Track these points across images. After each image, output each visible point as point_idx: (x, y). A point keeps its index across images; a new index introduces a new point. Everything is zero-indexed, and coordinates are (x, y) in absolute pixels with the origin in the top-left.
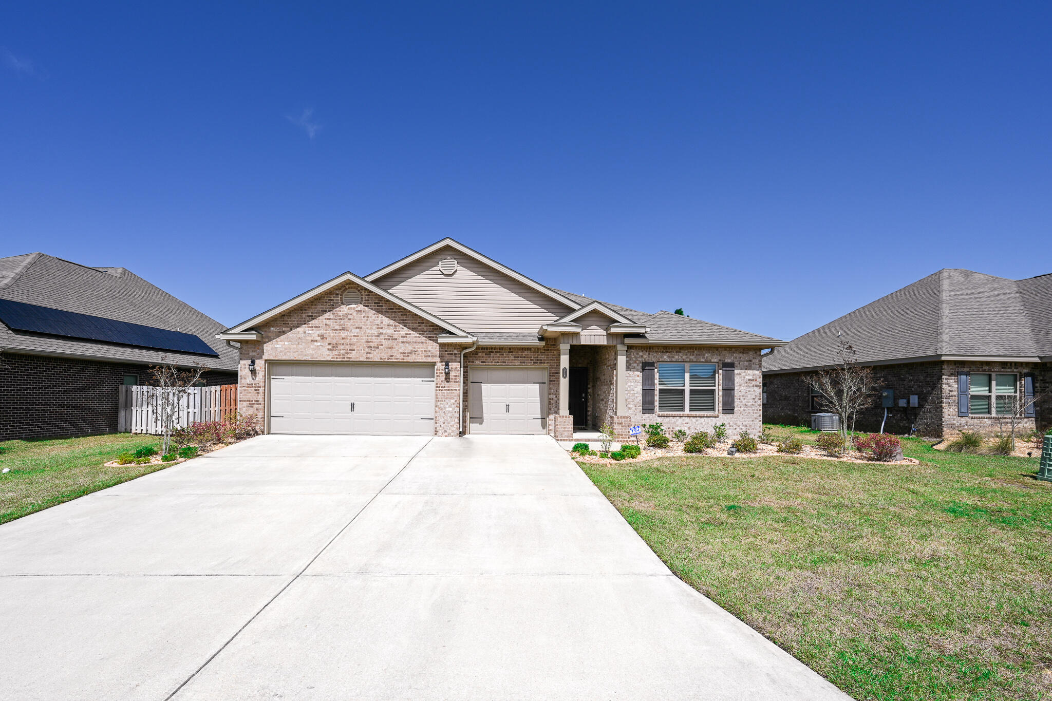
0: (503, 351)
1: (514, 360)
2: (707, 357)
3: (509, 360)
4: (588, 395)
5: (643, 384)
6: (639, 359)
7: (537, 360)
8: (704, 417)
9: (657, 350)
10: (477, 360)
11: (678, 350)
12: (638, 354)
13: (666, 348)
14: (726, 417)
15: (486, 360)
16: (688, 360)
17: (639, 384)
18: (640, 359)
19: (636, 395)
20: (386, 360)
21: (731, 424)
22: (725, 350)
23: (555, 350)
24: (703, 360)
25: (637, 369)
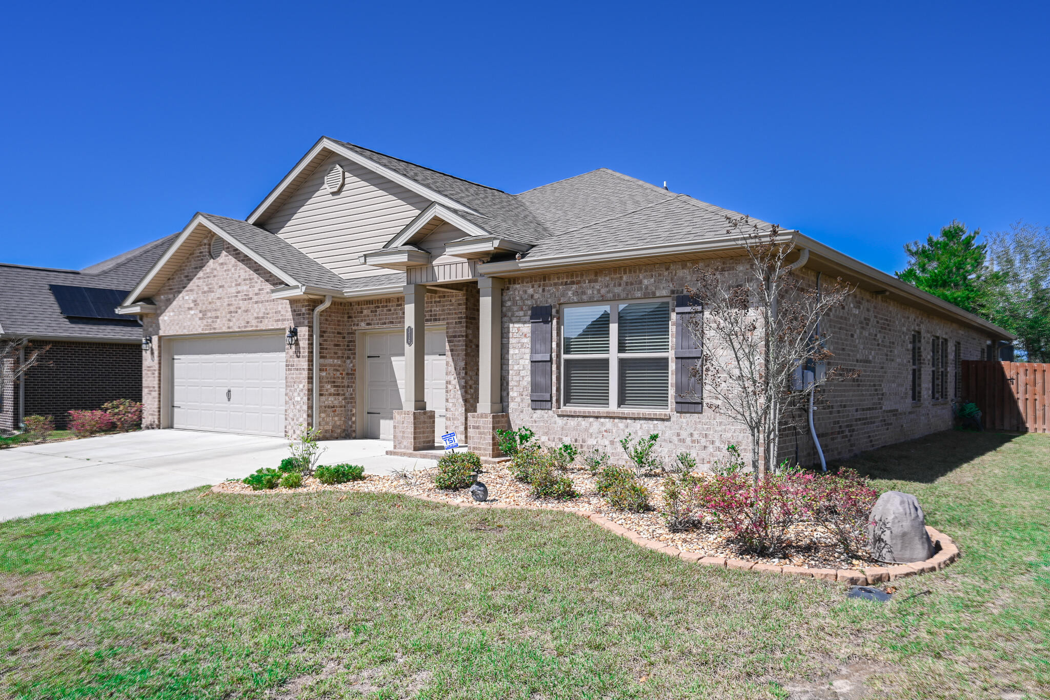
2: (647, 288)
5: (534, 351)
6: (526, 302)
7: (431, 315)
8: (639, 419)
9: (556, 281)
10: (362, 321)
11: (592, 277)
12: (525, 292)
13: (572, 276)
14: (684, 420)
15: (372, 320)
16: (610, 295)
17: (527, 350)
18: (529, 303)
19: (522, 373)
20: (243, 329)
21: (696, 437)
22: (684, 267)
24: (639, 294)
25: (525, 323)
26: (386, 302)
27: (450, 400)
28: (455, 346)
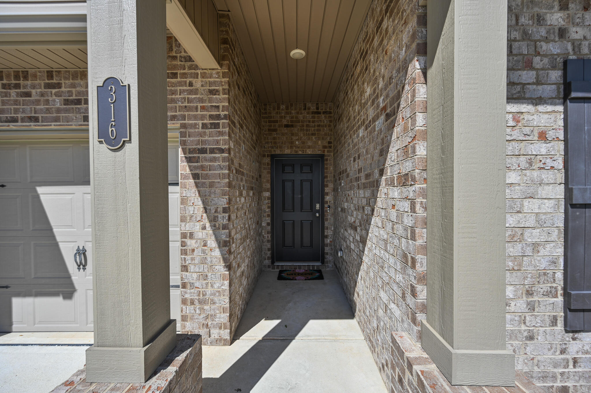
0: (29, 83)
1: (66, 111)
3: (48, 111)
4: (326, 206)
6: (544, 47)
17: (547, 176)
23: (196, 76)
25: (538, 101)
26: (17, 77)
27: (192, 268)
28: (202, 168)
